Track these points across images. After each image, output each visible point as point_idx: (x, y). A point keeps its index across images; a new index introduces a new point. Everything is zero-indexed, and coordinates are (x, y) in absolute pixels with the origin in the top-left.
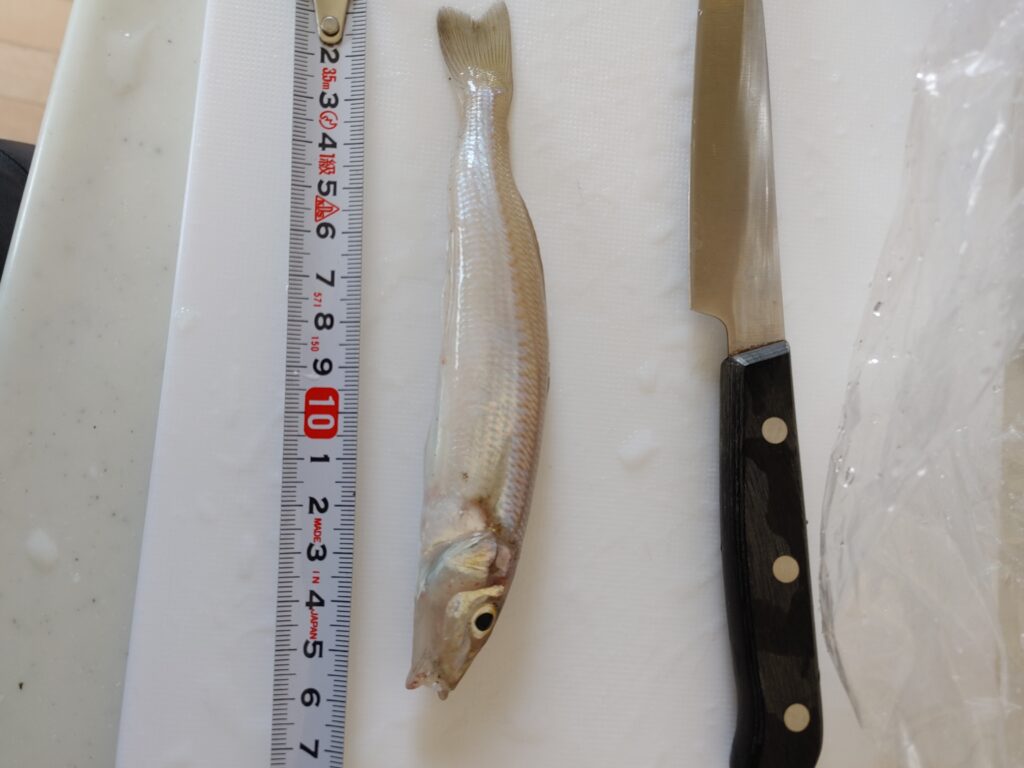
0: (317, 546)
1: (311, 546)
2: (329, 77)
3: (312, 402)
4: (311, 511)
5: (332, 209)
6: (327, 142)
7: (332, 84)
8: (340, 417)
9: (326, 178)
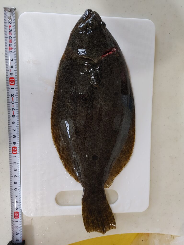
0: (13, 102)
1: (12, 101)
2: (10, 26)
3: (11, 80)
4: (12, 96)
5: (12, 48)
6: (10, 37)
7: (10, 28)
8: (15, 82)
9: (10, 43)
